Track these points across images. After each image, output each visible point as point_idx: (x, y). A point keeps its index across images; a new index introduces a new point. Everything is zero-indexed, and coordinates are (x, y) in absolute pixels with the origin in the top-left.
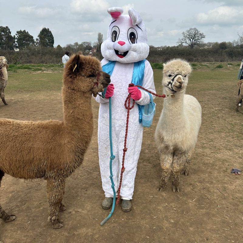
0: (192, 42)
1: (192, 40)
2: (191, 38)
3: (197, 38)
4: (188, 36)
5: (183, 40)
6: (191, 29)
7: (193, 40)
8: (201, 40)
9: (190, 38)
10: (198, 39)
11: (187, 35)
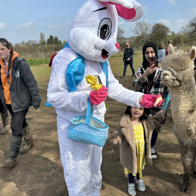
8: (121, 35)
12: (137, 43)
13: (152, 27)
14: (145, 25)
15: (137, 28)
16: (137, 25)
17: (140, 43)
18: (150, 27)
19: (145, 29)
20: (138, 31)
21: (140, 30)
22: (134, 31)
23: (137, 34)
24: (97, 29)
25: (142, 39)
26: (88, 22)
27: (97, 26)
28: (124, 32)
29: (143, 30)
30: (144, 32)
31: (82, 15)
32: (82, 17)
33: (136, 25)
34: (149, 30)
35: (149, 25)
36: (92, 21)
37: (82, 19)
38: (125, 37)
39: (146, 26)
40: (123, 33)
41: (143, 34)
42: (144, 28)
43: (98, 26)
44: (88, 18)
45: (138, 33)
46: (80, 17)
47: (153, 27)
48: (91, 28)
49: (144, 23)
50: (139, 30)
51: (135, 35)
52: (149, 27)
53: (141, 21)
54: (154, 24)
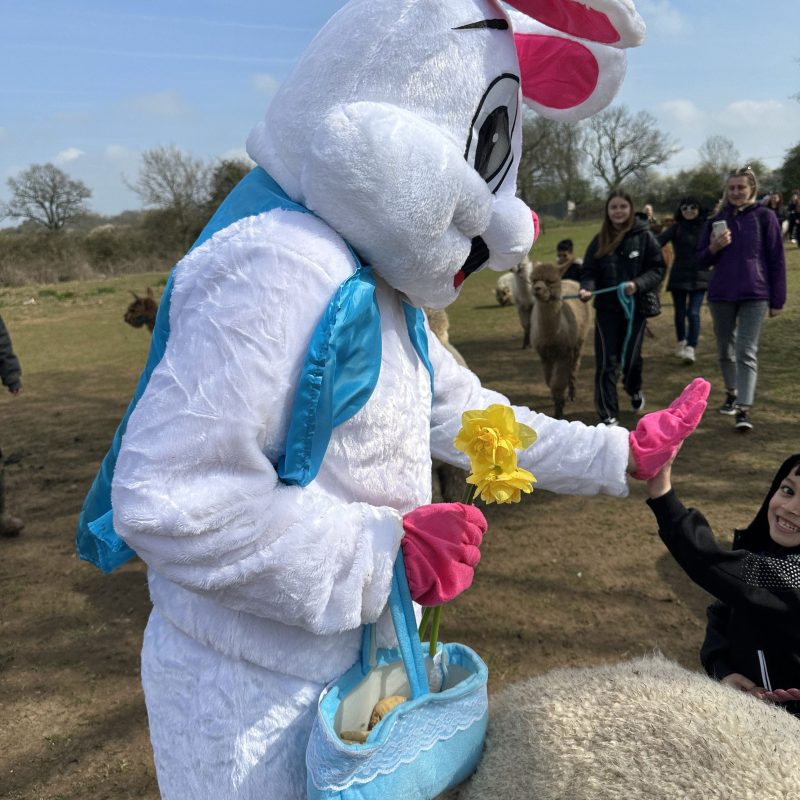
0: (49, 211)
1: (47, 204)
2: (44, 198)
3: (64, 198)
4: (32, 193)
5: (15, 206)
6: (35, 169)
7: (54, 207)
8: (79, 204)
9: (40, 199)
10: (69, 202)
11: (26, 187)
12: (161, 238)
13: (210, 176)
14: (183, 165)
15: (151, 175)
16: (150, 163)
17: (172, 237)
18: (205, 176)
19: (184, 181)
20: (156, 187)
21: (165, 184)
22: (141, 187)
23: (155, 201)
24: (466, 121)
25: (178, 223)
26: (425, 79)
27: (467, 108)
28: (89, 191)
29: (179, 185)
30: (183, 193)
31: (398, 35)
32: (401, 44)
33: (143, 166)
34: (202, 187)
35: (197, 166)
36: (449, 74)
37: (396, 55)
38: (97, 215)
39: (186, 170)
40: (88, 196)
41: (177, 203)
42: (178, 180)
43: (474, 110)
44: (430, 56)
45: (158, 197)
46: (388, 41)
47: (216, 176)
48: (437, 112)
49: (177, 157)
50: (160, 185)
51: (144, 204)
52: (199, 175)
53: (162, 150)
54: (217, 164)
